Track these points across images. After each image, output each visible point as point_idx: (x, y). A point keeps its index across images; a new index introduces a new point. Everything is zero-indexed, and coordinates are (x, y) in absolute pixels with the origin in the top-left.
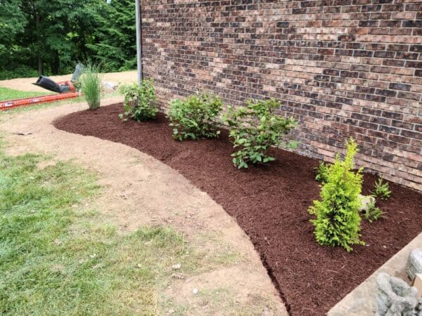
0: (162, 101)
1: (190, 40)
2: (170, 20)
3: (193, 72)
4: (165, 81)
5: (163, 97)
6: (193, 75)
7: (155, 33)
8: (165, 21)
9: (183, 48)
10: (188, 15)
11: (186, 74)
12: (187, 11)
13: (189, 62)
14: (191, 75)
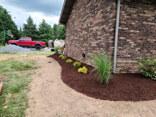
0: (131, 67)
1: (151, 38)
2: (140, 30)
3: (152, 51)
4: (133, 57)
5: (132, 65)
6: (152, 53)
7: (128, 34)
8: (136, 30)
9: (147, 42)
10: (151, 29)
11: (147, 53)
12: (150, 27)
13: (149, 47)
14: (150, 53)
